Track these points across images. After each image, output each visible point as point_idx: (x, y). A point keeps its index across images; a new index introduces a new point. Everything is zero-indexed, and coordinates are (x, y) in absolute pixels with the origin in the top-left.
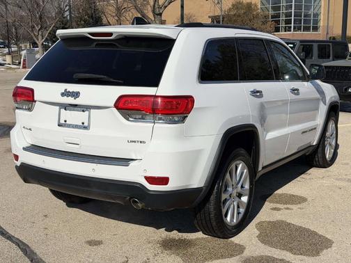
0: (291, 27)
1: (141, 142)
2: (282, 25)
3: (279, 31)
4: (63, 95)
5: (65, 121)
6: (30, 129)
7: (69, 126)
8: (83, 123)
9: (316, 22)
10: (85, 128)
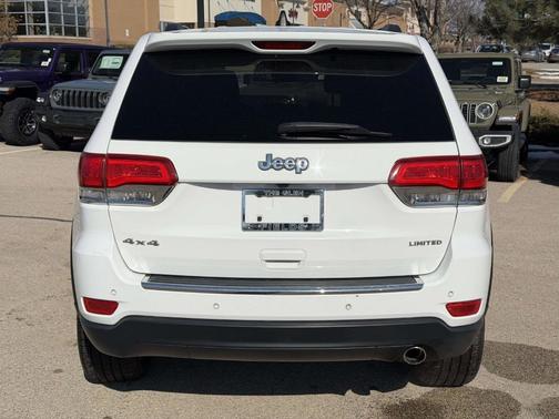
0: (45, 27)
1: (433, 243)
2: (29, 23)
3: (25, 34)
4: (264, 166)
5: (259, 219)
6: (156, 244)
7: (270, 227)
8: (306, 219)
9: (83, 21)
10: (310, 227)
